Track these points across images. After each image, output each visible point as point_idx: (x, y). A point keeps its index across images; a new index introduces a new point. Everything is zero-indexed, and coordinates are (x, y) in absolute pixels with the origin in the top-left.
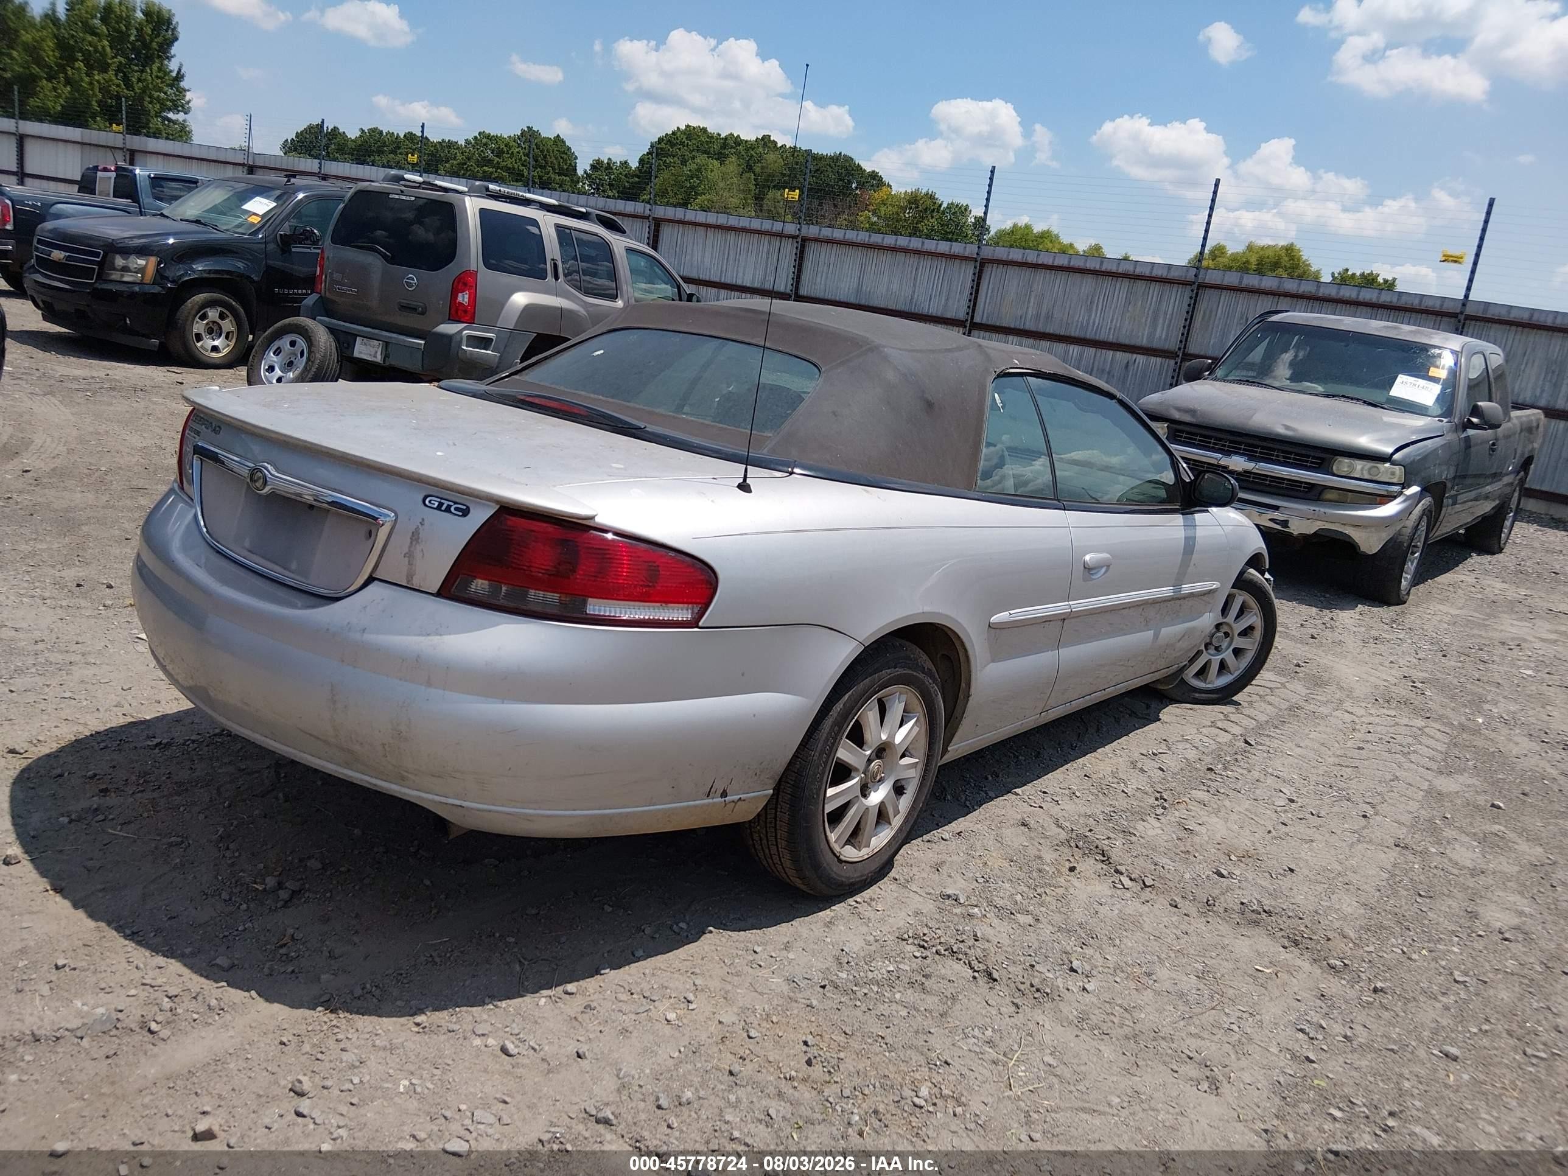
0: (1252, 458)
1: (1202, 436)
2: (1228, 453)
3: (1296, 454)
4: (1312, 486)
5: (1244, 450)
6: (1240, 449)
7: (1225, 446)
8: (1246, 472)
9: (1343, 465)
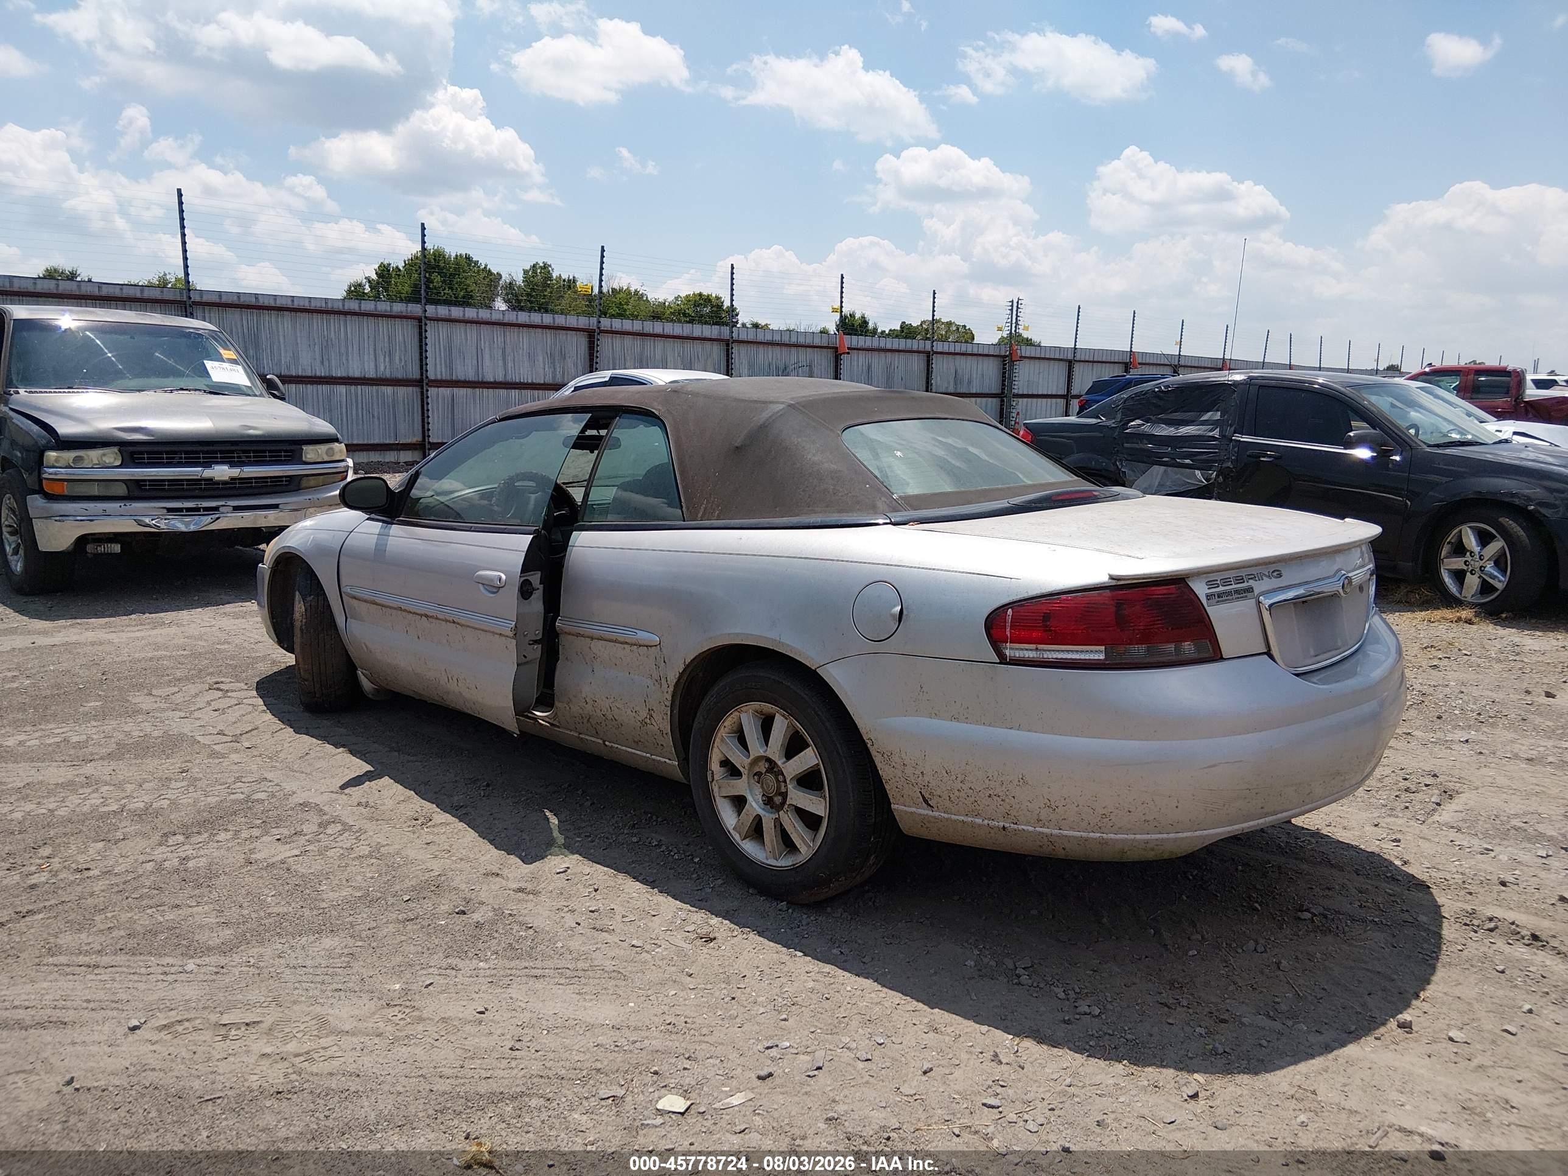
0: (232, 464)
1: (167, 453)
2: (207, 465)
3: (270, 451)
4: (291, 478)
5: (221, 458)
6: (217, 458)
7: (181, 458)
8: (232, 479)
9: (310, 453)
